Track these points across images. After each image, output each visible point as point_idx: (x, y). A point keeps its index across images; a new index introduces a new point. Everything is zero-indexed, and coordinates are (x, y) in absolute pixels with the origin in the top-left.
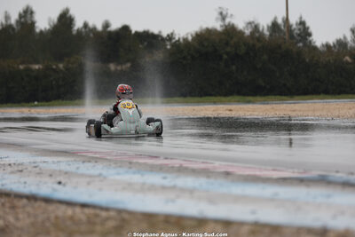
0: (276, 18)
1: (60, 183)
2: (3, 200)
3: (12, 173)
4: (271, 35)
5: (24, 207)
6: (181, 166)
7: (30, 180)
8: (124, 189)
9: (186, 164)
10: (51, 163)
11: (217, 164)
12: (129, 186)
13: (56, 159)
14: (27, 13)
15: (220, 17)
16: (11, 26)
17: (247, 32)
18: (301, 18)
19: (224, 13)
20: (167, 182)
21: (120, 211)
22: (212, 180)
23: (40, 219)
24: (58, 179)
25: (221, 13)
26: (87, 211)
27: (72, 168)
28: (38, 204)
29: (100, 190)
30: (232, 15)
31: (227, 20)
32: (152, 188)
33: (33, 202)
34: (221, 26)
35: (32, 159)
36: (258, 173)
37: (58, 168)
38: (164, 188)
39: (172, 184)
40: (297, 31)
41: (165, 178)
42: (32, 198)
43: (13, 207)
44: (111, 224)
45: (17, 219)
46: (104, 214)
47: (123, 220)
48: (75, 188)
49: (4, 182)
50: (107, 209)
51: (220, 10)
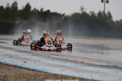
0: (100, 11)
1: (25, 62)
2: (5, 67)
3: (8, 57)
4: (98, 16)
5: (12, 69)
6: (66, 59)
7: (14, 60)
8: (47, 65)
9: (68, 58)
10: (21, 55)
11: (79, 59)
12: (48, 65)
13: (23, 54)
14: (15, 4)
15: (81, 9)
16: (9, 8)
17: (90, 15)
18: (109, 11)
19: (83, 8)
20: (61, 64)
21: (45, 73)
22: (77, 64)
23: (18, 74)
24: (24, 61)
25: (82, 8)
26: (34, 72)
27: (29, 57)
28: (17, 68)
29: (39, 65)
30: (85, 9)
31: (84, 10)
32: (57, 66)
33: (15, 68)
34: (81, 12)
35: (15, 53)
36: (93, 63)
37: (24, 57)
38: (60, 66)
39: (63, 65)
40: (107, 16)
41: (61, 63)
42: (15, 66)
43: (8, 69)
44: (42, 77)
45: (10, 73)
46: (40, 73)
47: (47, 76)
48: (30, 64)
49: (5, 60)
50: (41, 72)
51: (81, 7)
